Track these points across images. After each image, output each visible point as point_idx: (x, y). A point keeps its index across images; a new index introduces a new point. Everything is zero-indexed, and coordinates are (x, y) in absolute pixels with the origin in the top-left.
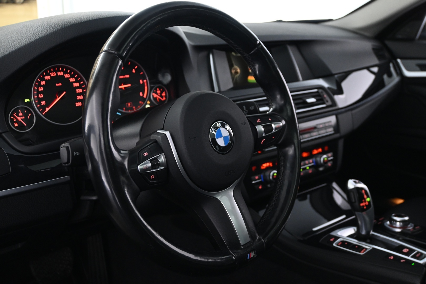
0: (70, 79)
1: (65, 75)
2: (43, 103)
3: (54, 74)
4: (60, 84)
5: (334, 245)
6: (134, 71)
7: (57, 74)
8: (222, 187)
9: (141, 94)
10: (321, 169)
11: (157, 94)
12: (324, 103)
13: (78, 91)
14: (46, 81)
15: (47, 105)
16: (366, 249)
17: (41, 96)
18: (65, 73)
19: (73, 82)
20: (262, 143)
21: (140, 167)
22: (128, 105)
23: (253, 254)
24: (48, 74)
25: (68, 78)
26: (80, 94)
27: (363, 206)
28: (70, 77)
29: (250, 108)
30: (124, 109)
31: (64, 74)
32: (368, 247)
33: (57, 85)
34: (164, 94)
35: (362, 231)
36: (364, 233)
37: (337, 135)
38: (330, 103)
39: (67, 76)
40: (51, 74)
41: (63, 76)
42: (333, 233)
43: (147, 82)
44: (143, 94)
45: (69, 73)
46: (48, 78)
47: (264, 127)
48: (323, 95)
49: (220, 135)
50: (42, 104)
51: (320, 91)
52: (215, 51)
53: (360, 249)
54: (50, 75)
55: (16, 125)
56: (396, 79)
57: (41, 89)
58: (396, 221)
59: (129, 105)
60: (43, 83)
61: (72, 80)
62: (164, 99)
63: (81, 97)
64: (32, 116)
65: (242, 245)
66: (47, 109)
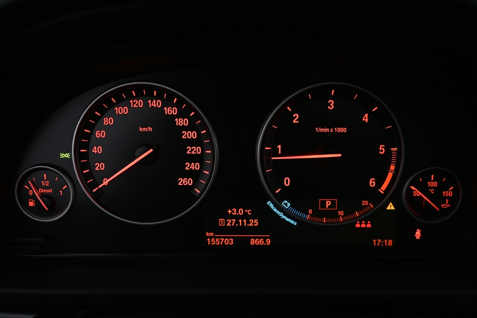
0: (177, 119)
1: (165, 108)
3: (138, 104)
6: (366, 118)
7: (146, 104)
9: (372, 182)
11: (424, 189)
13: (191, 151)
14: (118, 118)
17: (97, 150)
18: (168, 102)
19: (184, 128)
22: (324, 204)
24: (123, 103)
25: (173, 117)
26: (193, 158)
28: (178, 116)
30: (310, 211)
31: (163, 106)
33: (142, 130)
34: (449, 193)
39: (170, 111)
40: (131, 102)
43: (399, 152)
44: (379, 184)
45: (175, 105)
46: (122, 111)
50: (96, 169)
54: (129, 105)
57: (100, 134)
59: (328, 203)
60: (108, 121)
61: (181, 122)
62: (446, 205)
63: (195, 166)
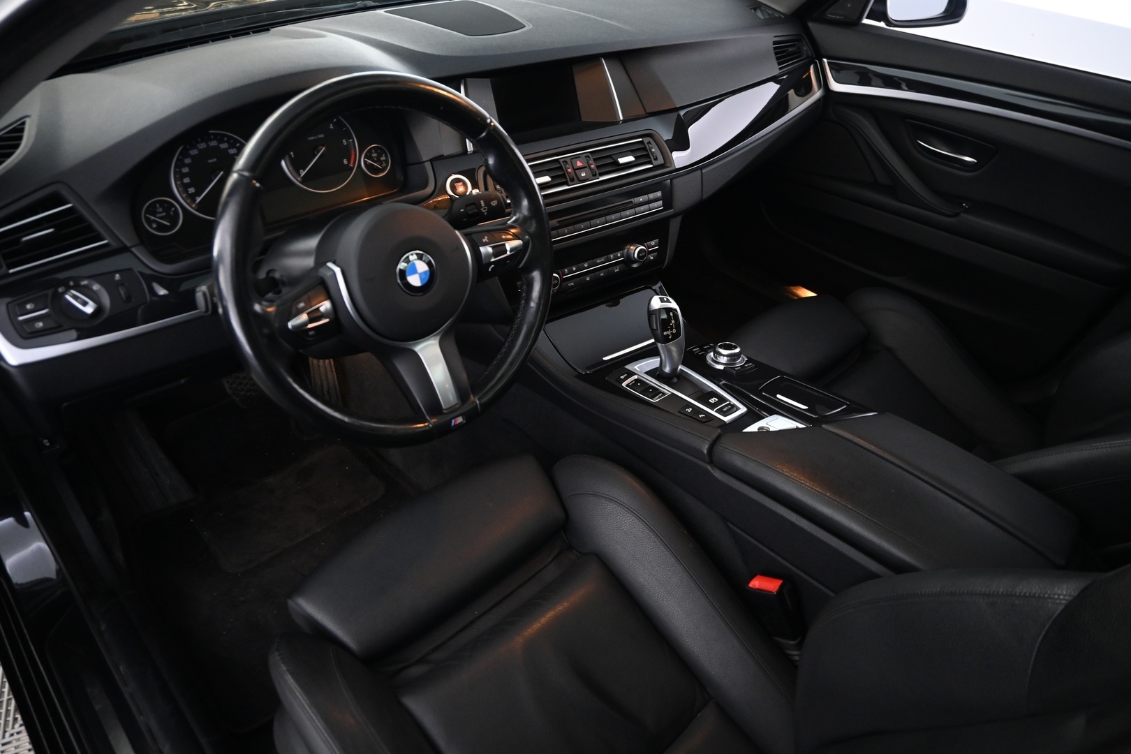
0: (229, 151)
1: (220, 145)
2: (192, 190)
3: (202, 146)
4: (215, 160)
5: (624, 384)
6: (331, 127)
7: (208, 145)
8: (422, 335)
10: (635, 266)
12: (650, 162)
14: (193, 157)
15: (198, 193)
16: (664, 394)
17: (186, 180)
18: (221, 141)
20: (490, 270)
21: (290, 325)
23: (460, 420)
24: (194, 147)
25: (226, 149)
27: (668, 335)
28: (230, 148)
29: (492, 203)
32: (668, 390)
33: (210, 161)
35: (665, 366)
36: (667, 370)
37: (670, 212)
38: (660, 161)
40: (198, 145)
41: (218, 147)
42: (629, 367)
44: (349, 162)
45: (226, 142)
46: (194, 152)
47: (493, 247)
48: (650, 149)
49: (414, 271)
50: (190, 192)
51: (646, 140)
52: (469, 80)
53: (656, 392)
54: (197, 148)
55: (154, 226)
56: (817, 94)
57: (185, 170)
58: (720, 354)
60: (188, 161)
61: (233, 151)
64: (176, 211)
65: (445, 410)
66: (199, 199)
